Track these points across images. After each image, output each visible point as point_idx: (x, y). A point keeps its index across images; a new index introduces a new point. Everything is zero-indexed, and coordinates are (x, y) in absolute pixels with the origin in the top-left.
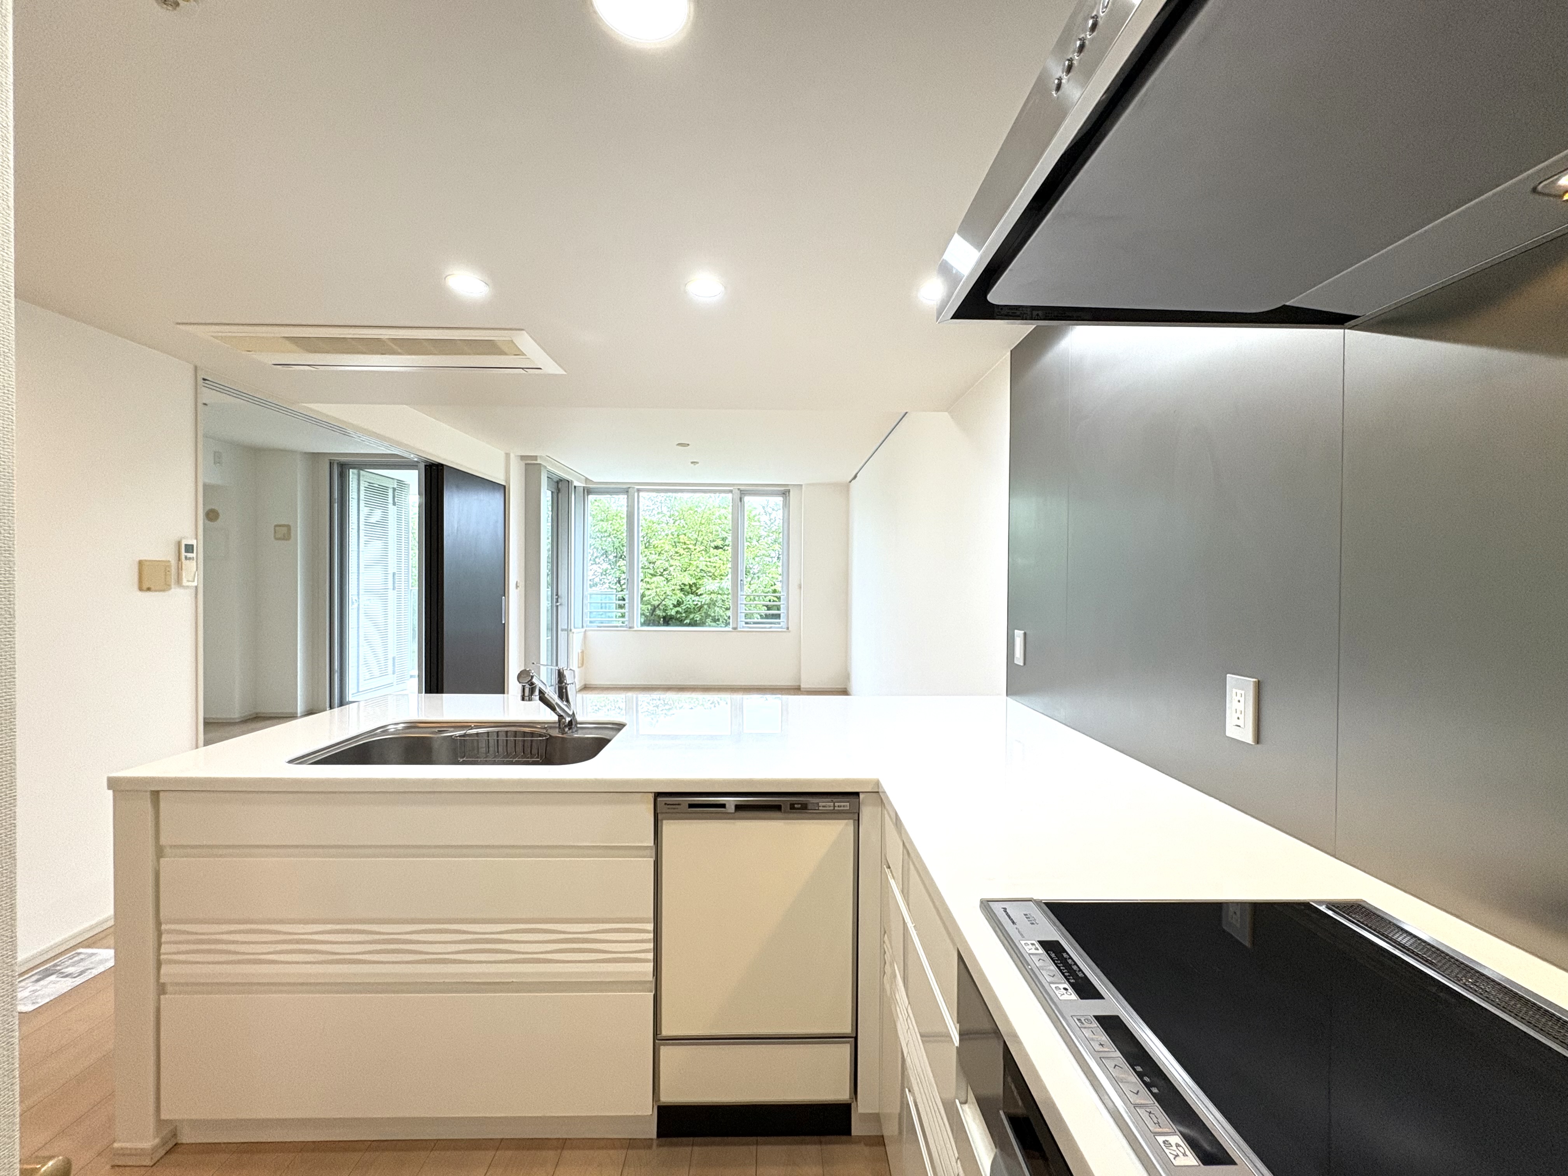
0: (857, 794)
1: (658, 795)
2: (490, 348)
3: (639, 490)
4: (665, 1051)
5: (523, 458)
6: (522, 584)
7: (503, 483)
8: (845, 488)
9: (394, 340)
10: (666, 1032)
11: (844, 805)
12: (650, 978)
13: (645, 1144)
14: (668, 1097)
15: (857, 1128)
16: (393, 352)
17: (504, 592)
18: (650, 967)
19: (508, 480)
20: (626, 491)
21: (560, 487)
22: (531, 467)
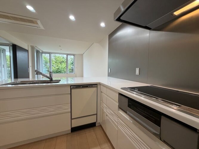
0: (97, 84)
1: (71, 86)
2: (32, 22)
3: (51, 53)
4: (72, 120)
5: (31, 46)
6: (32, 66)
7: (27, 50)
8: (82, 55)
9: (11, 17)
10: (72, 118)
11: (96, 86)
12: (70, 111)
13: (70, 133)
14: (73, 126)
15: (97, 125)
16: (11, 19)
17: (29, 67)
18: (70, 110)
19: (28, 49)
20: (49, 53)
21: (38, 52)
22: (33, 48)
